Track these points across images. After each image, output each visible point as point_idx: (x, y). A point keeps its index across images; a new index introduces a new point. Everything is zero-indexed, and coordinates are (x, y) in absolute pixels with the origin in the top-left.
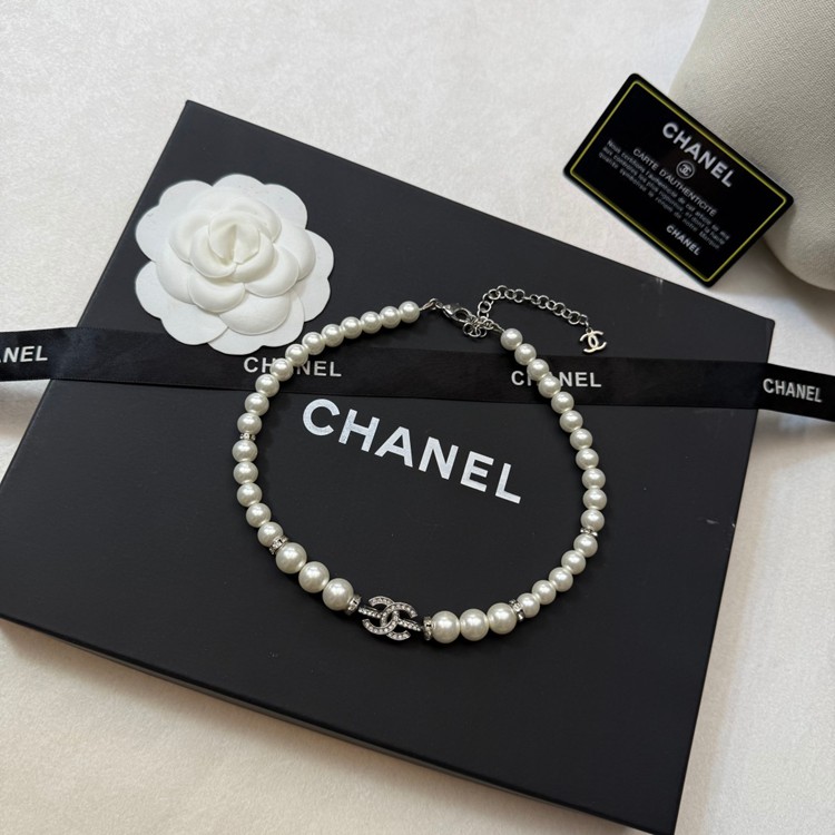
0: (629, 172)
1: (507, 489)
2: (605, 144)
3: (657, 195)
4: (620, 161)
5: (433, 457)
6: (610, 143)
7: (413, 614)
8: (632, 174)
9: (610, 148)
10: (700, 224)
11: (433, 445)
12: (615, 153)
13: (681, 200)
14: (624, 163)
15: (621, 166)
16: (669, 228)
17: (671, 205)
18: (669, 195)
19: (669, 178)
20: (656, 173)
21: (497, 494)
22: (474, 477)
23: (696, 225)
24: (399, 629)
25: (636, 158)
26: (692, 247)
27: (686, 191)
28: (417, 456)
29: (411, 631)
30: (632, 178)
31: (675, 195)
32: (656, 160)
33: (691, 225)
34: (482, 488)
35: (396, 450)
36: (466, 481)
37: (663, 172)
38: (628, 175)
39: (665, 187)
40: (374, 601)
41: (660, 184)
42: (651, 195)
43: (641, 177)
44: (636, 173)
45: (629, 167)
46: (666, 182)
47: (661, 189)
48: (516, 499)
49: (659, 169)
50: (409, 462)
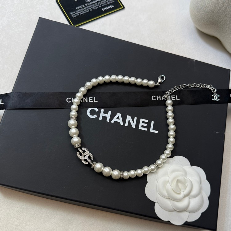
0: (82, 13)
1: (153, 129)
2: (71, 15)
3: (92, 9)
4: (78, 13)
5: (129, 122)
6: (71, 13)
7: (92, 159)
8: (83, 12)
9: (72, 14)
10: (105, 3)
11: (129, 118)
12: (75, 13)
13: (96, 4)
14: (79, 13)
15: (79, 14)
16: (103, 10)
17: (96, 7)
18: (93, 6)
19: (88, 4)
20: (85, 6)
21: (150, 131)
22: (143, 126)
23: (105, 4)
24: (86, 160)
25: (79, 9)
26: (111, 7)
27: (94, 2)
28: (124, 122)
29: (89, 162)
30: (84, 13)
31: (94, 5)
32: (82, 5)
33: (104, 5)
34: (146, 129)
35: (118, 120)
36: (140, 128)
37: (86, 5)
38: (83, 13)
39: (91, 6)
40: (84, 149)
41: (89, 7)
42: (91, 10)
43: (85, 10)
44: (83, 11)
45: (80, 12)
46: (89, 5)
47: (91, 7)
48: (157, 132)
49: (85, 5)
50: (122, 124)
